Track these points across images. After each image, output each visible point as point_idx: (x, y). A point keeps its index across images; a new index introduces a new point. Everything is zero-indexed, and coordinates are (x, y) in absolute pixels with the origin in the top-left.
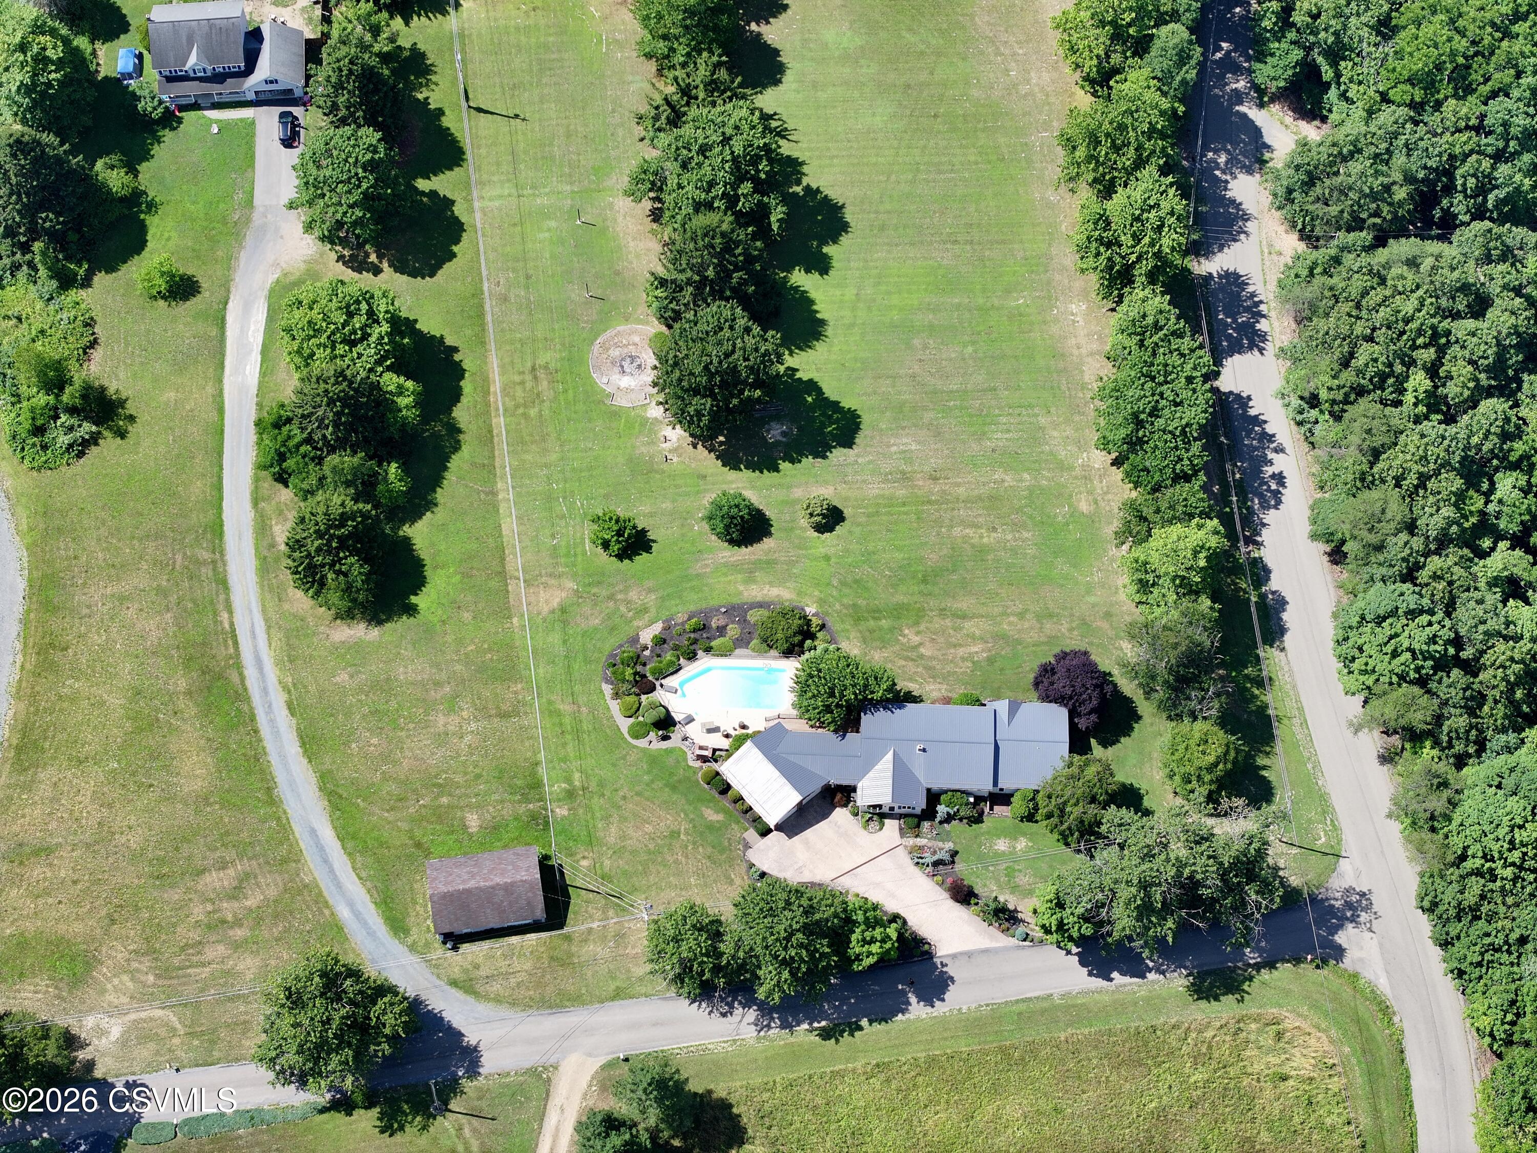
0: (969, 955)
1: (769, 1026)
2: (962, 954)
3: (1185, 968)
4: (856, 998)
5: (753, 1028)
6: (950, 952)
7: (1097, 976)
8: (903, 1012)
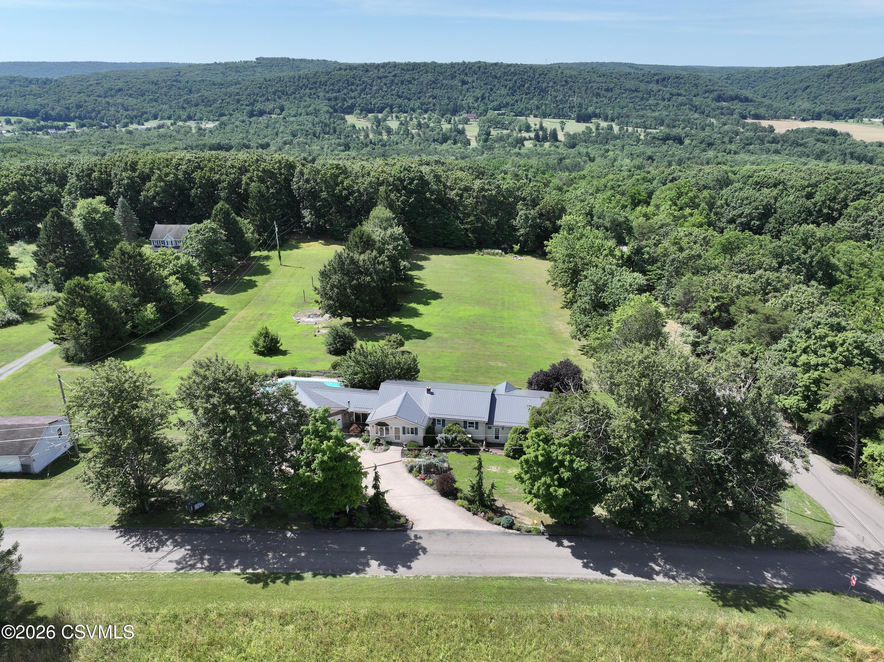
0: (448, 533)
1: (193, 567)
2: (440, 531)
3: (699, 578)
4: (309, 553)
5: (174, 565)
6: (428, 528)
7: (595, 569)
8: (358, 572)
